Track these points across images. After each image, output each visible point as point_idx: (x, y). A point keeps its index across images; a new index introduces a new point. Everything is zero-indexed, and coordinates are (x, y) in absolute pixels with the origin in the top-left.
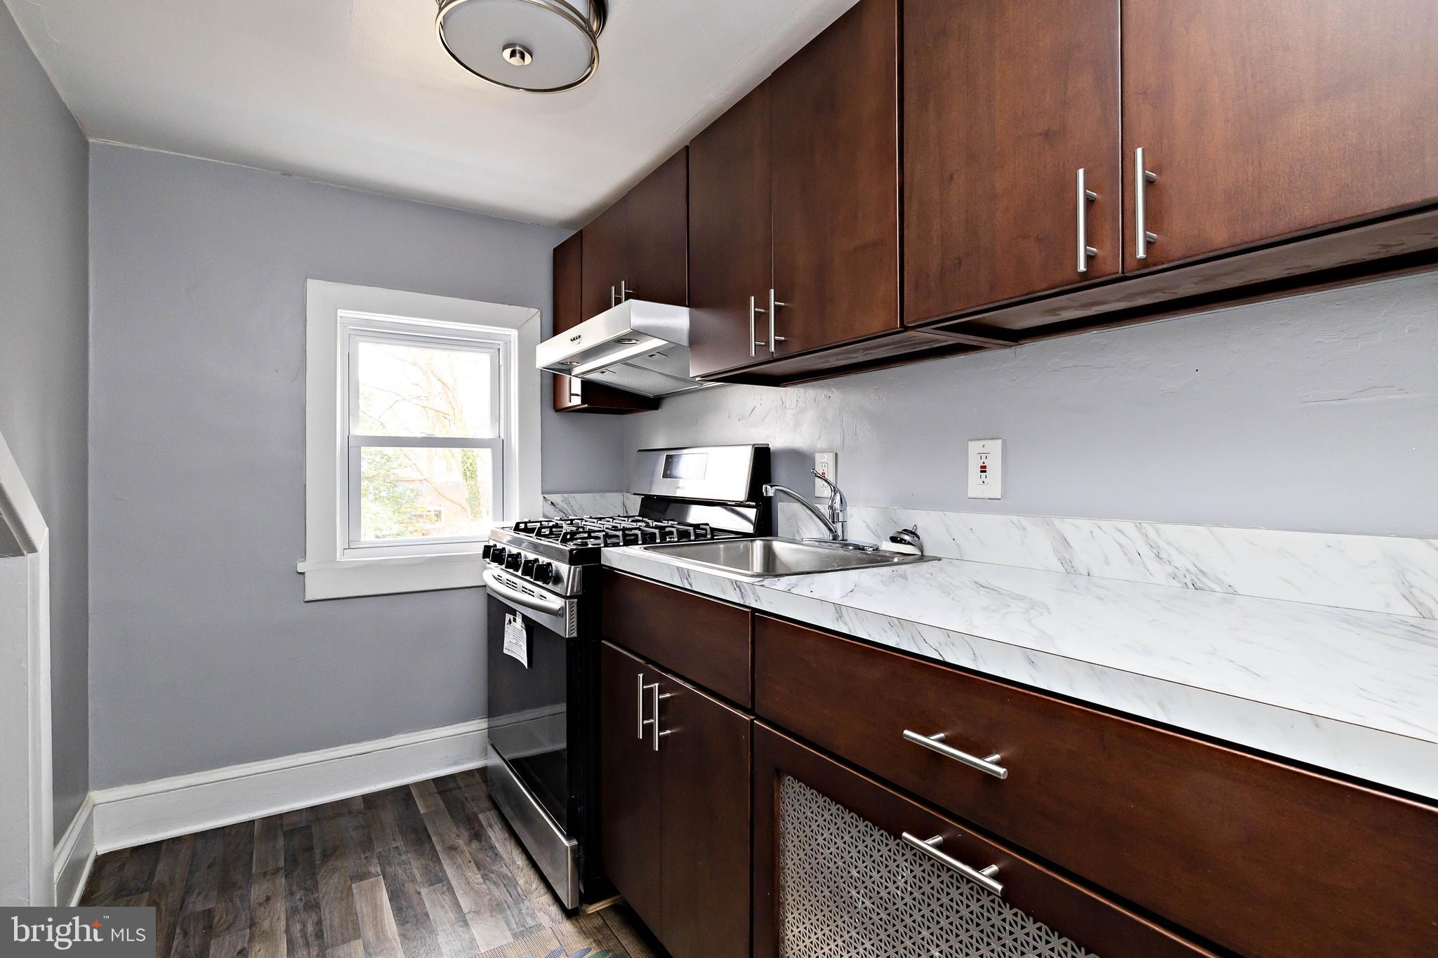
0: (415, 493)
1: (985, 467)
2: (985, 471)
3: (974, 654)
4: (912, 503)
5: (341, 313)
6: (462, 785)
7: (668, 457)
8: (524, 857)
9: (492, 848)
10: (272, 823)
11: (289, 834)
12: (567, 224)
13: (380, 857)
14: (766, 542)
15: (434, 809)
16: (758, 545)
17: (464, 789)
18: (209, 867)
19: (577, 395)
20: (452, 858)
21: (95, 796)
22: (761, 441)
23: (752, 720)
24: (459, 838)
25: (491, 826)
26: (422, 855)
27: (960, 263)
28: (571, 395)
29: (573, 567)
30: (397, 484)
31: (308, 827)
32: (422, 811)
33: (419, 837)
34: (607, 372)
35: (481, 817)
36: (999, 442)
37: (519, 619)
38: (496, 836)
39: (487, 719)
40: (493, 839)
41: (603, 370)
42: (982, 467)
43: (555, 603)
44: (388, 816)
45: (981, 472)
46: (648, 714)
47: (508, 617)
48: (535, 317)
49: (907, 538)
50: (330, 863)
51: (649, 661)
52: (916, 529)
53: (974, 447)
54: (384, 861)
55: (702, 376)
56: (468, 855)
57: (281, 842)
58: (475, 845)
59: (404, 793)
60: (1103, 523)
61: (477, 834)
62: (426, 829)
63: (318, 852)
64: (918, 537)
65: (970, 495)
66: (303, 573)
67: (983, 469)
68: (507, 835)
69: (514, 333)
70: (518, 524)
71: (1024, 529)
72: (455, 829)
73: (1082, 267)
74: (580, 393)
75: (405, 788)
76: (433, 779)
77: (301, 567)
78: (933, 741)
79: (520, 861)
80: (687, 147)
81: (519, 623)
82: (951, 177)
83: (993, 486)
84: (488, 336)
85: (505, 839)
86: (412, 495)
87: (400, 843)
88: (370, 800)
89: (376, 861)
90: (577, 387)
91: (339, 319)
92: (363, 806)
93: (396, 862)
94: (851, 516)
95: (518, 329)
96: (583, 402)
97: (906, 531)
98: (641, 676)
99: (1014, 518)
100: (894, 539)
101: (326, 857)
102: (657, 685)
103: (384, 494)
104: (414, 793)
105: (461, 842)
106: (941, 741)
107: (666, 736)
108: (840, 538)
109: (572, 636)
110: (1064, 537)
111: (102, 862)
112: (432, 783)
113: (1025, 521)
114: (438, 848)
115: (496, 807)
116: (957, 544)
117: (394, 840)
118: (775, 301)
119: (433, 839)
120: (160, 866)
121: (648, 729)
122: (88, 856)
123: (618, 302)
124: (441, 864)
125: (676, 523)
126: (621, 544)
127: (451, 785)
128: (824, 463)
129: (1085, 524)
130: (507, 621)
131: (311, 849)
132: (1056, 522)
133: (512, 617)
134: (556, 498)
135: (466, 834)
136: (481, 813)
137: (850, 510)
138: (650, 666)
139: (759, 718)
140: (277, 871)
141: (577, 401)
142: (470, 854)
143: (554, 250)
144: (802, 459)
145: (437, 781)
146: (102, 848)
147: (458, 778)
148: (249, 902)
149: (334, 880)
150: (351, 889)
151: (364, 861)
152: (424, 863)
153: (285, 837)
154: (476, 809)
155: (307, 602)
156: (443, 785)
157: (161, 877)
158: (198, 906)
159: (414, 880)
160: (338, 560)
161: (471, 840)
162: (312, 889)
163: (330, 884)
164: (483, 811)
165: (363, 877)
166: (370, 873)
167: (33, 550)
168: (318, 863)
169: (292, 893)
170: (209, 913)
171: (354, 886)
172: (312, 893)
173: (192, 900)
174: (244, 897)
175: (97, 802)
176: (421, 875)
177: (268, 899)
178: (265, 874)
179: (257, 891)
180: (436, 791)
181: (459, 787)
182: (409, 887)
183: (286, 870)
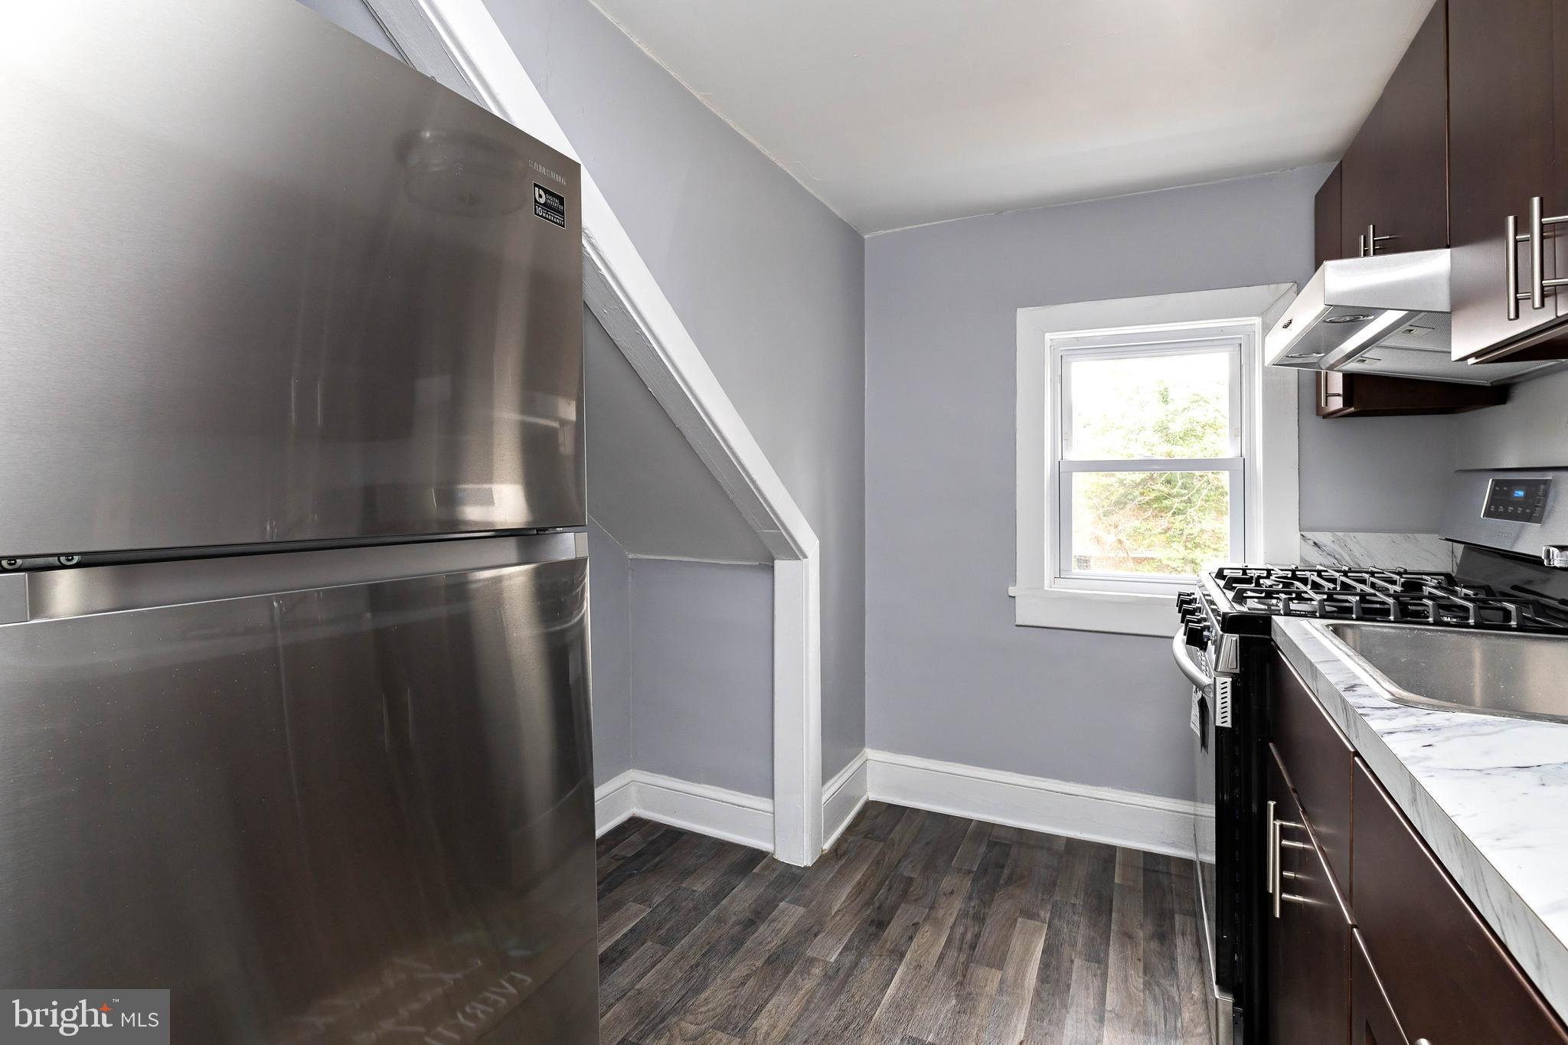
5: (1048, 336)
6: (1173, 873)
7: (1495, 483)
9: (1173, 960)
10: (985, 831)
11: (992, 845)
12: (1329, 156)
13: (1055, 905)
15: (1131, 885)
17: (1173, 877)
18: (927, 844)
19: (1339, 395)
20: (1122, 945)
21: (869, 753)
23: (1353, 928)
24: (1140, 929)
25: (1183, 934)
26: (1094, 925)
28: (1329, 395)
29: (1226, 635)
31: (1010, 846)
32: (1117, 880)
33: (1100, 906)
34: (1366, 358)
35: (1177, 917)
38: (1184, 949)
40: (1179, 950)
41: (1361, 354)
43: (1208, 677)
44: (1082, 870)
50: (1011, 888)
51: (1295, 789)
54: (1056, 912)
55: (1477, 355)
56: (1140, 952)
57: (983, 849)
58: (1154, 945)
59: (1105, 854)
61: (1163, 936)
62: (1111, 901)
63: (1006, 872)
66: (1014, 597)
69: (1257, 321)
70: (1221, 570)
72: (1140, 918)
74: (1341, 392)
75: (1112, 849)
76: (1144, 852)
77: (1012, 591)
87: (1079, 902)
88: (1073, 845)
89: (1049, 907)
90: (1337, 384)
91: (1046, 343)
92: (1063, 848)
93: (1067, 918)
95: (1262, 314)
96: (1347, 403)
98: (1271, 804)
101: (1010, 880)
104: (1119, 857)
105: (1141, 934)
109: (1224, 725)
111: (869, 805)
112: (1142, 854)
114: (1114, 927)
117: (1076, 896)
118: (1542, 217)
119: (1113, 915)
120: (898, 828)
122: (859, 798)
124: (1108, 945)
126: (1311, 614)
127: (1161, 868)
131: (1003, 867)
134: (1323, 538)
135: (1150, 928)
136: (1180, 914)
140: (970, 872)
141: (1337, 403)
142: (1144, 952)
143: (1317, 195)
145: (1148, 855)
146: (873, 796)
147: (1172, 863)
148: (939, 888)
149: (1007, 906)
150: (1015, 921)
151: (1040, 902)
152: (1092, 934)
153: (988, 846)
154: (1176, 907)
155: (1017, 626)
156: (1152, 862)
157: (895, 835)
158: (907, 870)
159: (1074, 945)
160: (1046, 588)
161: (1152, 938)
162: (986, 903)
163: (1002, 907)
164: (1185, 913)
165: (1031, 915)
166: (1038, 915)
167: (805, 557)
168: (1002, 882)
169: (970, 898)
170: (910, 881)
171: (1020, 919)
172: (985, 907)
173: (906, 863)
174: (937, 882)
175: (869, 757)
176: (1082, 945)
177: (952, 893)
178: (959, 870)
179: (947, 882)
180: (1142, 865)
181: (1169, 874)
182: (1066, 950)
183: (975, 876)
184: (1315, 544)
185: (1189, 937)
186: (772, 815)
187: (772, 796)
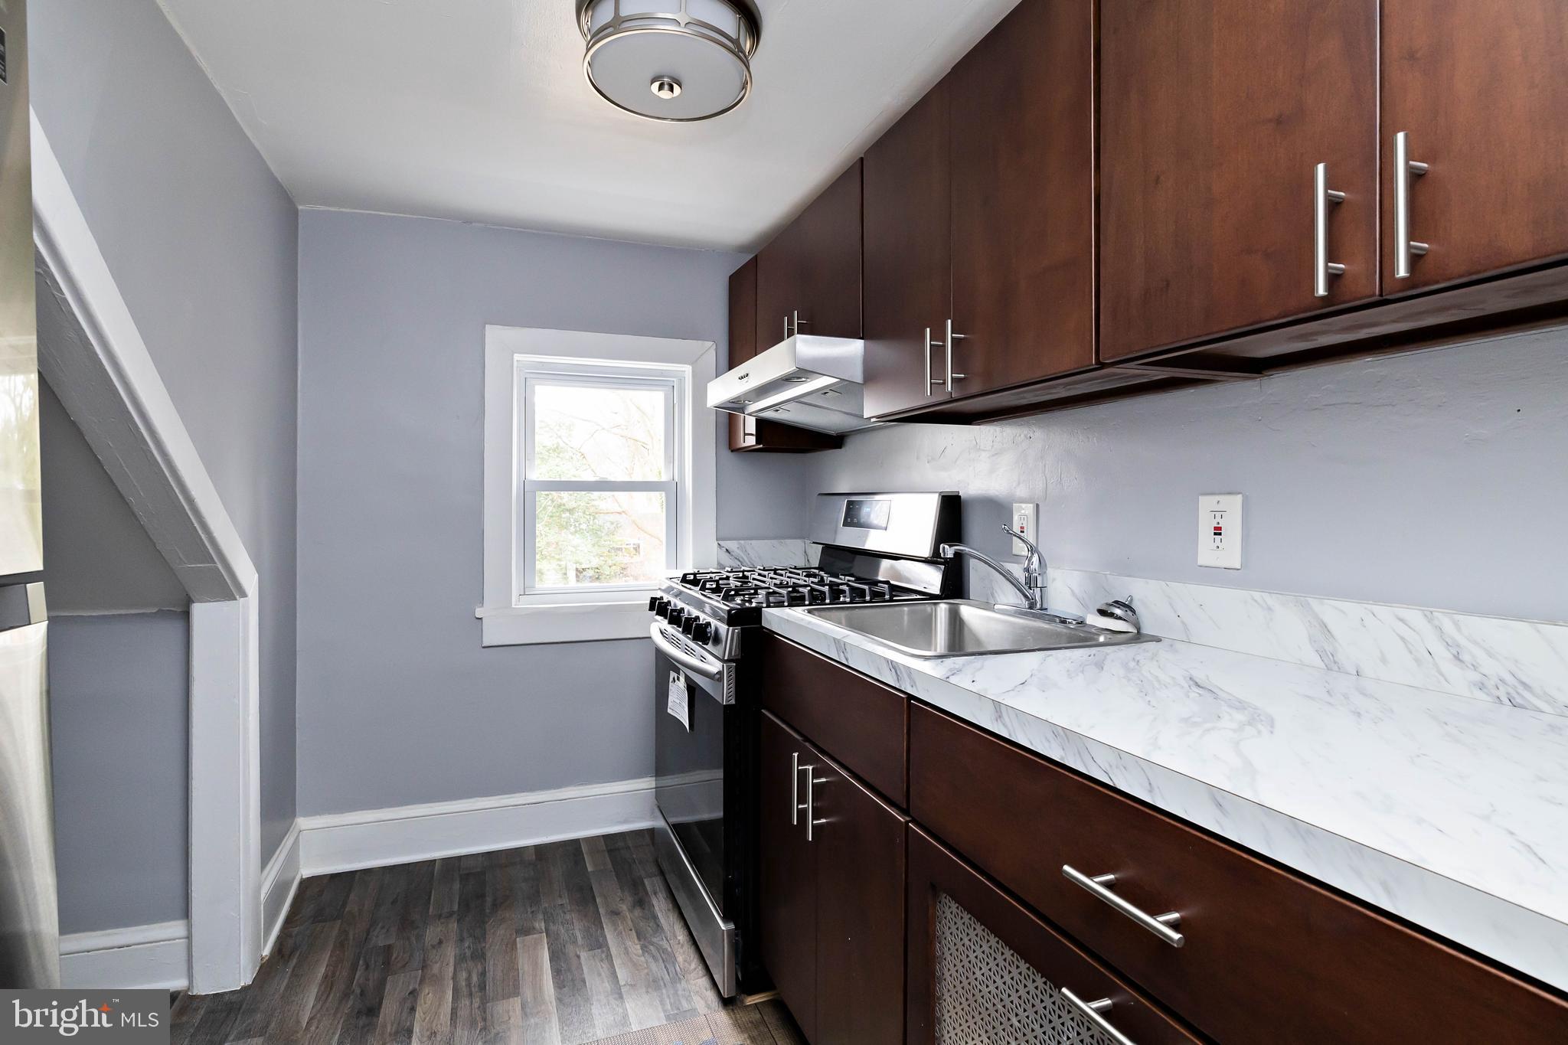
0: (614, 525)
1: (1220, 528)
2: (1220, 534)
3: (1150, 784)
4: (1127, 568)
5: (517, 357)
6: (630, 845)
7: (850, 503)
8: (686, 932)
9: (655, 918)
10: (452, 864)
11: (465, 878)
12: (742, 249)
13: (545, 913)
14: (952, 606)
15: (602, 868)
16: (943, 608)
17: (633, 849)
18: (392, 903)
19: (752, 435)
20: (614, 924)
21: (302, 822)
22: (950, 488)
23: (907, 823)
24: (623, 903)
25: (655, 894)
26: (585, 916)
27: (1168, 285)
28: (745, 434)
29: (731, 628)
30: (597, 516)
31: (484, 873)
32: (590, 869)
33: (584, 897)
34: (781, 411)
35: (646, 882)
36: (1240, 497)
37: (682, 679)
38: (660, 905)
39: (654, 778)
40: (657, 908)
41: (777, 408)
42: (1215, 528)
43: (714, 666)
44: (557, 872)
45: (1215, 534)
46: (802, 799)
47: (673, 675)
48: (710, 350)
49: (1118, 612)
50: (499, 912)
51: (807, 739)
52: (1132, 600)
53: (1206, 503)
54: (549, 918)
55: (878, 417)
56: (630, 923)
57: (457, 886)
58: (637, 912)
59: (572, 849)
60: (1376, 608)
61: (641, 902)
62: (592, 888)
63: (489, 899)
64: (1134, 611)
65: (1200, 562)
66: (481, 619)
67: (1218, 531)
68: (671, 905)
69: (687, 369)
70: (685, 575)
71: (1270, 609)
72: (619, 894)
73: (1321, 290)
74: (754, 433)
75: (575, 843)
76: (603, 836)
77: (479, 612)
78: (1095, 884)
79: (681, 936)
80: (862, 159)
81: (682, 683)
82: (1157, 180)
83: (1229, 553)
84: (662, 373)
85: (669, 910)
86: (612, 527)
87: (565, 901)
88: (542, 852)
89: (541, 916)
90: (751, 426)
91: (515, 364)
92: (534, 857)
93: (560, 920)
94: (1054, 580)
95: (693, 363)
96: (758, 442)
97: (1118, 604)
98: (796, 755)
99: (1257, 595)
100: (1103, 613)
101: (495, 906)
102: (811, 768)
103: (584, 526)
104: (584, 848)
105: (624, 907)
106: (1108, 885)
107: (822, 825)
108: (1038, 606)
109: (729, 703)
110: (1323, 622)
111: (307, 884)
112: (602, 839)
113: (1270, 600)
114: (602, 911)
115: (662, 873)
116: (1183, 622)
117: (560, 897)
118: (952, 333)
119: (598, 901)
120: (352, 896)
121: (802, 814)
122: (294, 878)
123: (791, 334)
124: (602, 928)
125: (853, 579)
126: (786, 604)
127: (621, 844)
128: (1022, 515)
129: (1354, 610)
130: (671, 679)
131: (483, 896)
132: (1314, 603)
133: (676, 675)
134: (732, 545)
135: (629, 899)
136: (647, 878)
137: (1051, 572)
138: (807, 744)
139: (914, 821)
140: (451, 914)
141: (751, 441)
142: (632, 921)
143: (730, 277)
144: (999, 509)
145: (608, 838)
146: (307, 871)
147: (627, 837)
148: (424, 943)
149: (501, 932)
150: (515, 941)
151: (531, 916)
152: (586, 924)
153: (461, 881)
154: (643, 873)
155: (484, 647)
156: (612, 843)
157: (352, 907)
158: (380, 940)
159: (575, 942)
160: (513, 606)
161: (634, 907)
162: (480, 937)
163: (497, 935)
164: (650, 876)
165: (526, 931)
166: (534, 928)
167: (244, 594)
168: (488, 911)
169: (462, 940)
170: (388, 949)
171: (518, 939)
172: (479, 942)
173: (375, 933)
174: (420, 937)
175: (303, 828)
176: (582, 938)
177: (440, 942)
178: (440, 916)
179: (431, 934)
180: (605, 848)
181: (628, 848)
182: (570, 949)
183: (458, 915)
184: (727, 550)
185: (660, 894)
186: (187, 940)
187: (186, 914)
